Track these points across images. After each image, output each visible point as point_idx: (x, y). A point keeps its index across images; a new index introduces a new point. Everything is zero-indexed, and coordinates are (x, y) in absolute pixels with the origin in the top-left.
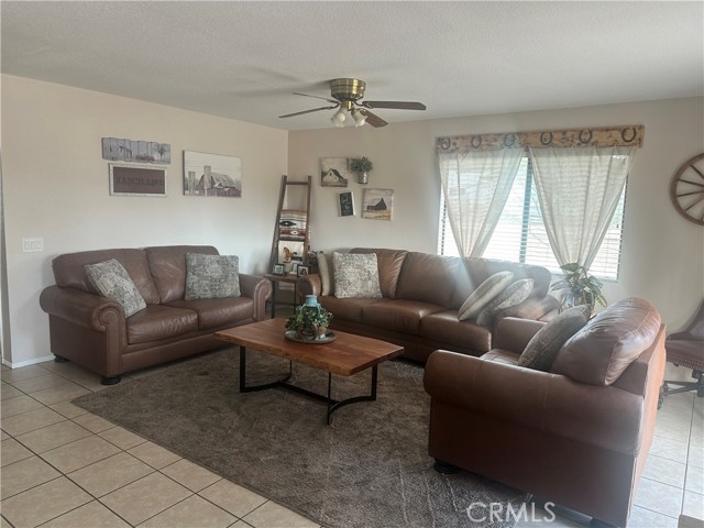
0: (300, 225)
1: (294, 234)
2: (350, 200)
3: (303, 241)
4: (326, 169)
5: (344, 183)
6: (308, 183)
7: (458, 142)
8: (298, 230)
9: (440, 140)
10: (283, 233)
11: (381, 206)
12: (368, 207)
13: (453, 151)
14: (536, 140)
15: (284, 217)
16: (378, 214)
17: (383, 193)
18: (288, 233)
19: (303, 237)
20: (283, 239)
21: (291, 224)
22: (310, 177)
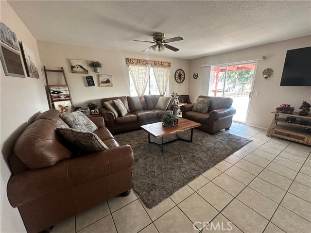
0: (64, 93)
1: (62, 97)
2: (92, 79)
3: (69, 100)
4: (74, 64)
5: (87, 72)
6: (62, 71)
7: (133, 60)
8: (64, 95)
9: (127, 59)
10: (55, 97)
11: (108, 81)
12: (102, 82)
13: (132, 63)
14: (153, 63)
15: (52, 89)
16: (107, 84)
17: (108, 76)
18: (59, 97)
19: (68, 98)
20: (56, 101)
21: (59, 92)
22: (62, 68)
